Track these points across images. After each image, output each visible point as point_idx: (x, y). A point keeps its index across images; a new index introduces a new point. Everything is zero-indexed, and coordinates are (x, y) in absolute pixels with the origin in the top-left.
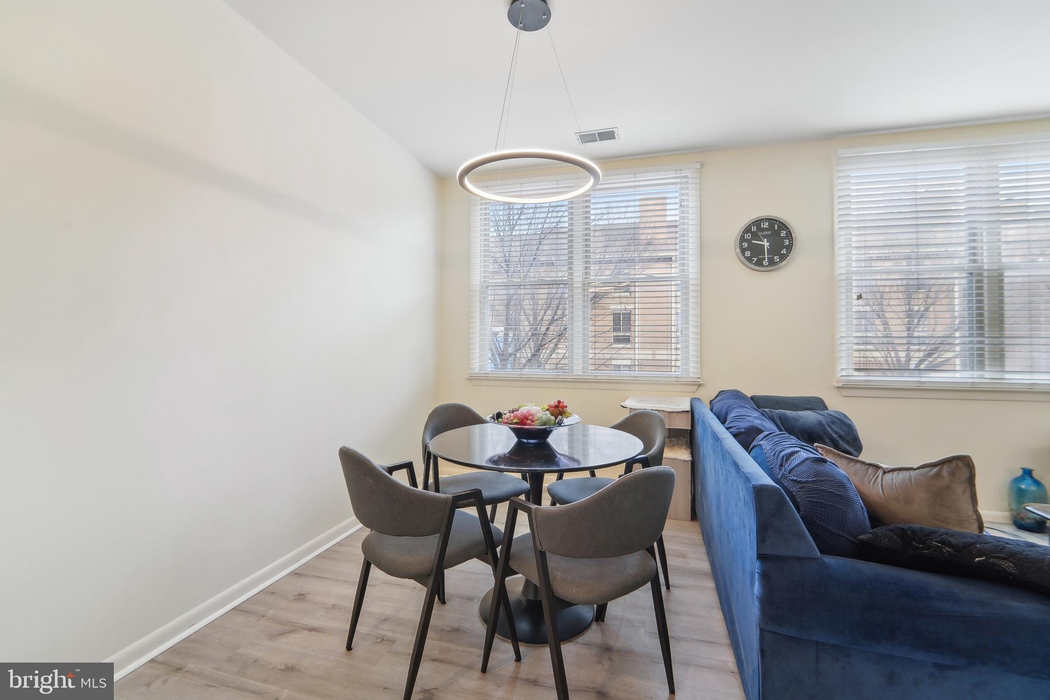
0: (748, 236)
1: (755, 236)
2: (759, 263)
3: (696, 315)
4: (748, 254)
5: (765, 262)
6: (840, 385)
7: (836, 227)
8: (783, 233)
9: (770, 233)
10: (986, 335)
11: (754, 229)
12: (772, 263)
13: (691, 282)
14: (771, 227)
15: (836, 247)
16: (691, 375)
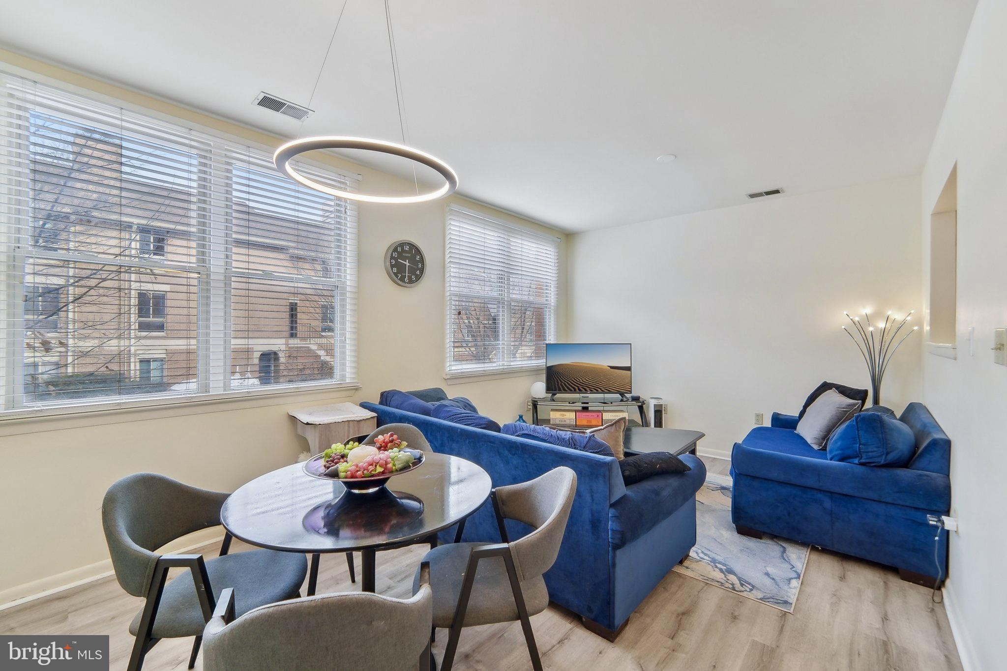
0: (395, 255)
1: (401, 255)
2: (402, 279)
3: (354, 322)
4: (395, 270)
5: (406, 280)
6: (448, 377)
7: (447, 260)
8: (418, 258)
9: (409, 255)
10: (506, 340)
11: (399, 249)
12: (411, 281)
13: (348, 289)
14: (410, 251)
15: (447, 275)
16: (348, 381)
